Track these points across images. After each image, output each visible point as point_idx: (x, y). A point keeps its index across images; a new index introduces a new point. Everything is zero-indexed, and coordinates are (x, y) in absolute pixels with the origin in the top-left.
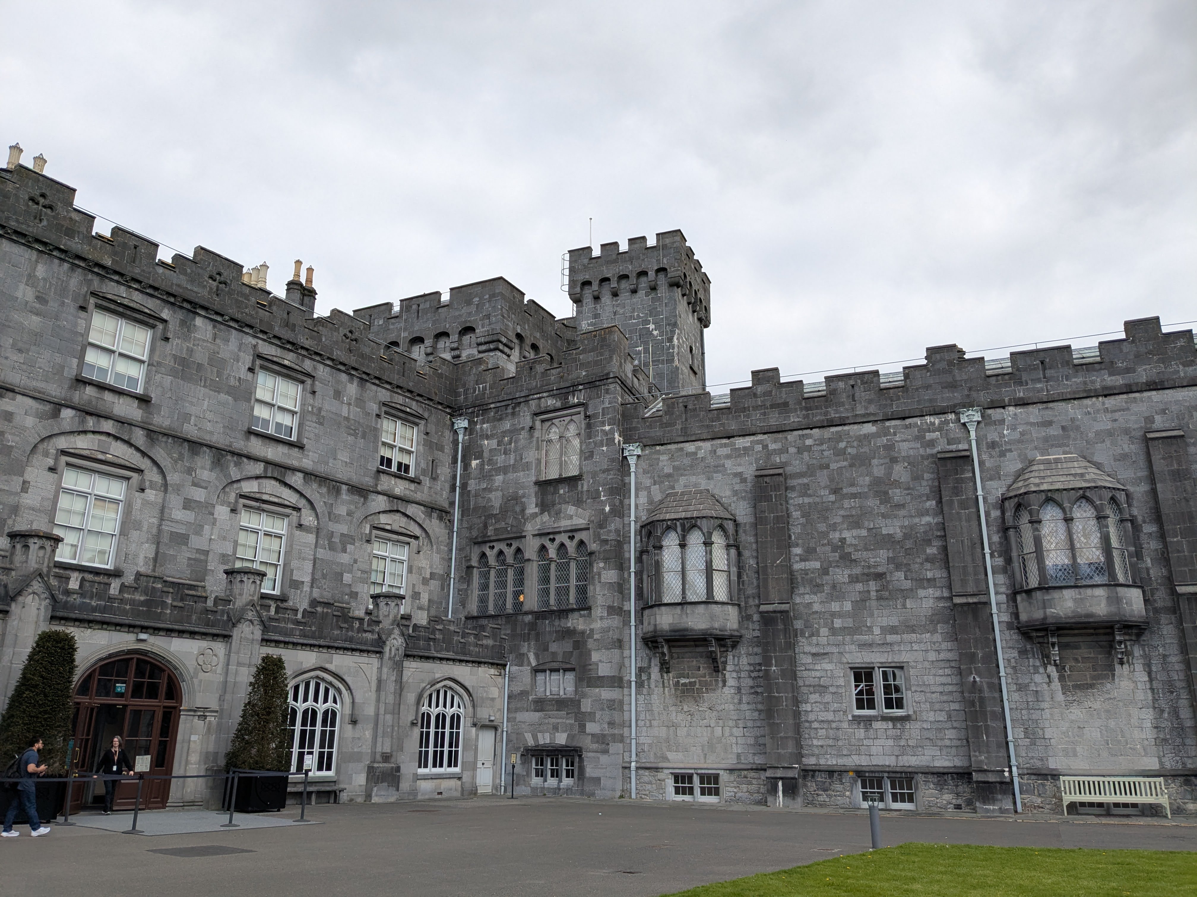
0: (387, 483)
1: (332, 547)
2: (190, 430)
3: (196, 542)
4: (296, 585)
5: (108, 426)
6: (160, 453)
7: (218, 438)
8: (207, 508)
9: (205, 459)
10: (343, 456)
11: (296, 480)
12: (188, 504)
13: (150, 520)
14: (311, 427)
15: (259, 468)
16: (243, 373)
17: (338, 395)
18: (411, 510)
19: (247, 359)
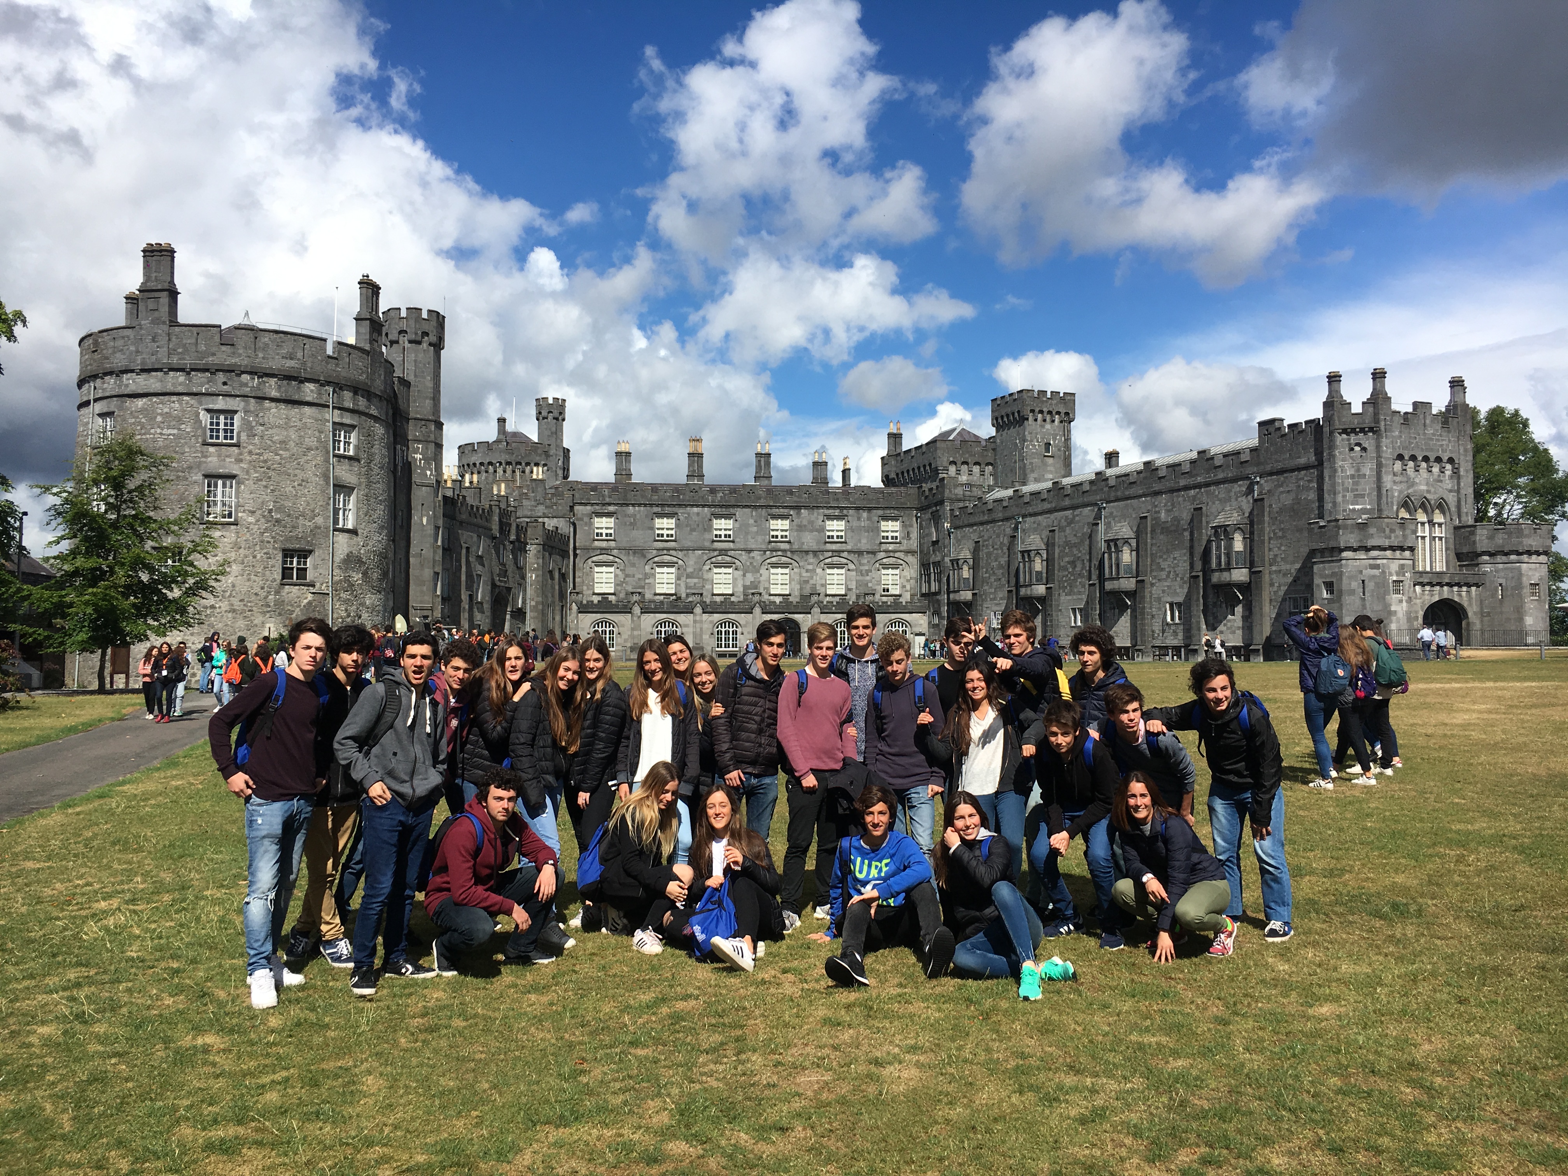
0: (884, 547)
1: (862, 575)
2: (805, 547)
3: (811, 582)
4: (850, 590)
5: (780, 553)
6: (795, 557)
7: (815, 548)
8: (814, 571)
9: (811, 555)
10: (864, 541)
11: (845, 554)
12: (807, 571)
13: (797, 578)
14: (850, 534)
15: (830, 554)
16: (821, 523)
17: (859, 519)
18: (897, 555)
19: (821, 518)
